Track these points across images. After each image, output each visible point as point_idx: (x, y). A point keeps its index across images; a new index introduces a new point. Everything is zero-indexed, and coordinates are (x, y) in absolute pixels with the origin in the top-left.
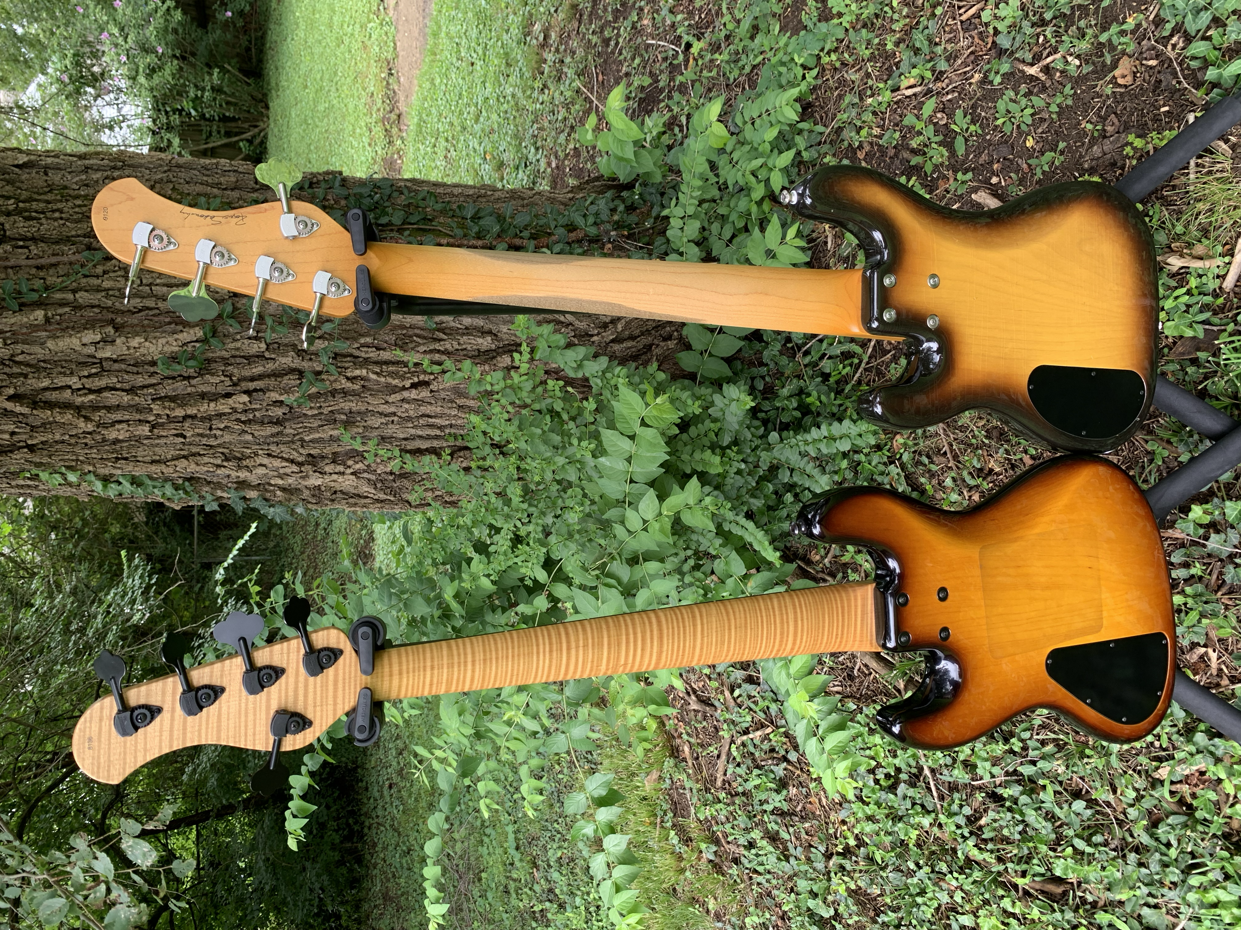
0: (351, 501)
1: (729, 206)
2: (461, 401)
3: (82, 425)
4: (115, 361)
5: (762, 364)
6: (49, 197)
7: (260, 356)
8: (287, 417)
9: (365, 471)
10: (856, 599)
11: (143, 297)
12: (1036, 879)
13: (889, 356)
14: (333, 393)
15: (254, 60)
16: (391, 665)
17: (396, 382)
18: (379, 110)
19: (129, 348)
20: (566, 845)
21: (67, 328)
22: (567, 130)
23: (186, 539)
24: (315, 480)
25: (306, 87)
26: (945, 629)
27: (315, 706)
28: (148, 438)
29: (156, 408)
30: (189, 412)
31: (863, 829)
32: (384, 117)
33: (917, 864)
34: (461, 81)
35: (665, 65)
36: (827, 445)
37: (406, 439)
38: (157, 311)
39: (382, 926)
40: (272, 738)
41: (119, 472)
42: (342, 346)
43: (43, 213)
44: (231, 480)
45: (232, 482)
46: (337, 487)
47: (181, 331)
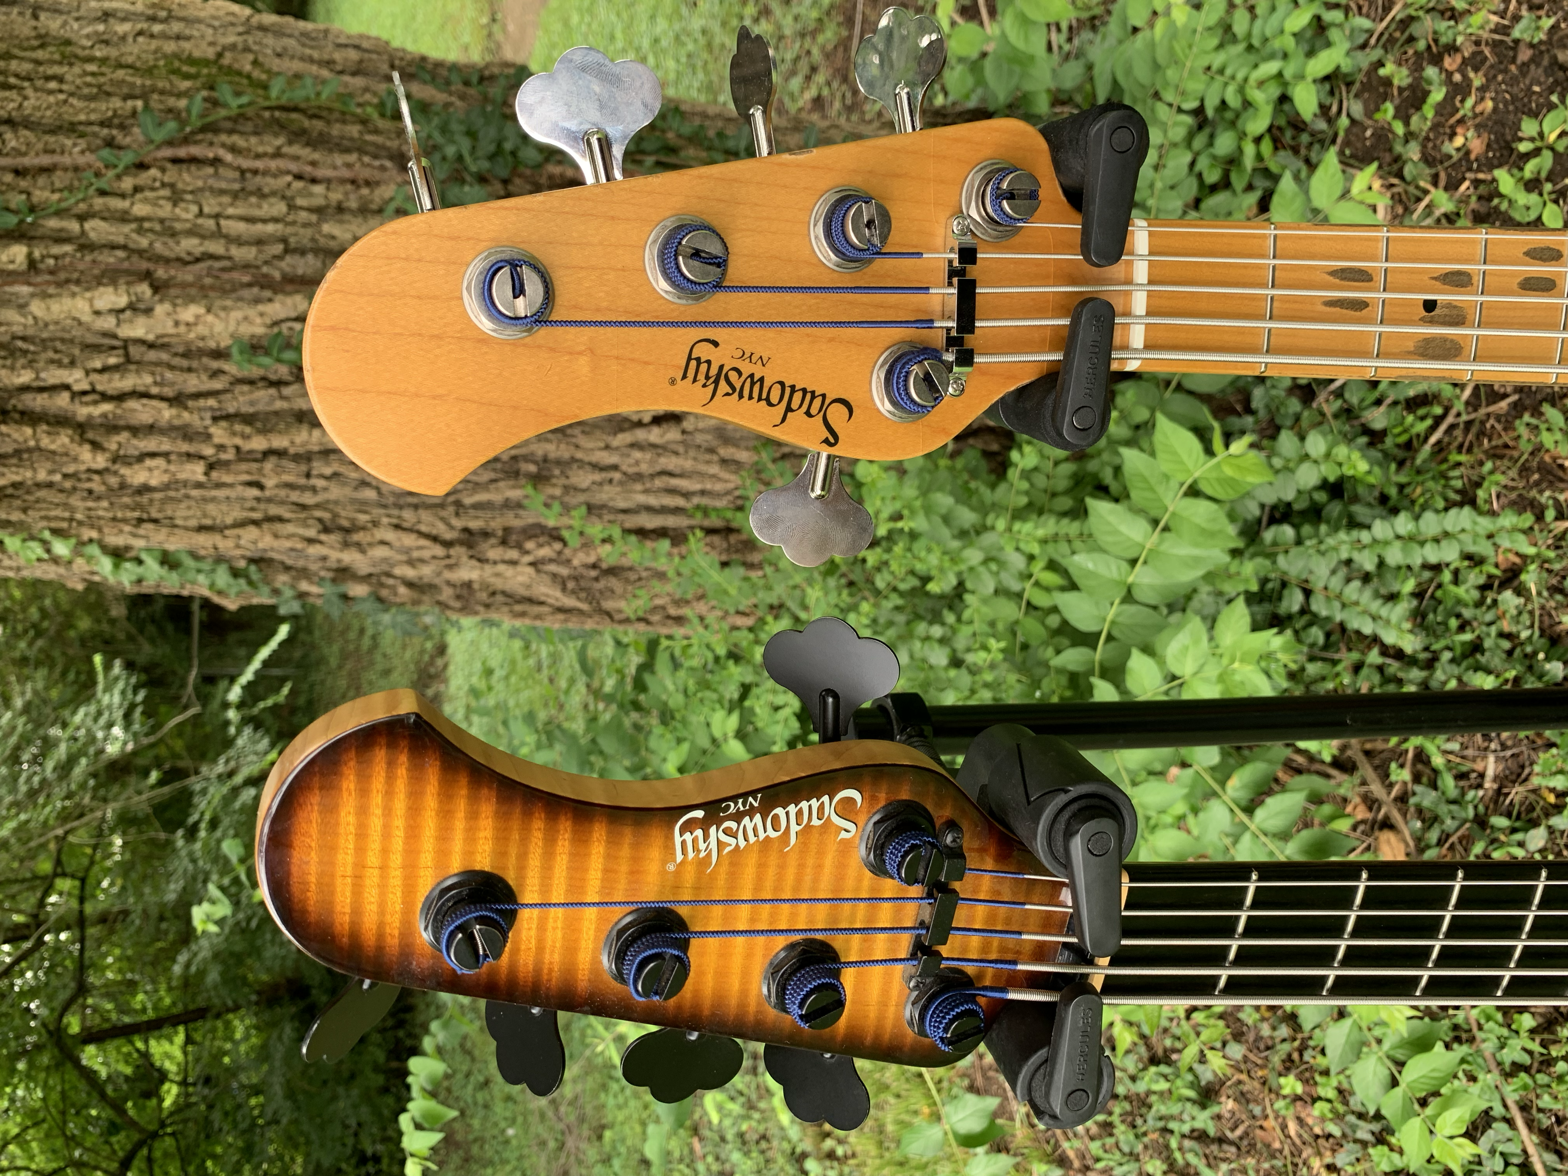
0: (518, 608)
3: (87, 456)
4: (151, 346)
6: (40, 54)
9: (551, 561)
11: (204, 237)
13: (1503, 404)
19: (176, 324)
21: (68, 280)
23: (182, 642)
24: (469, 572)
28: (199, 485)
29: (219, 433)
30: (275, 444)
36: (1403, 551)
37: (625, 511)
38: (230, 263)
41: (140, 543)
43: (30, 79)
44: (328, 564)
45: (329, 570)
46: (499, 584)
47: (270, 300)
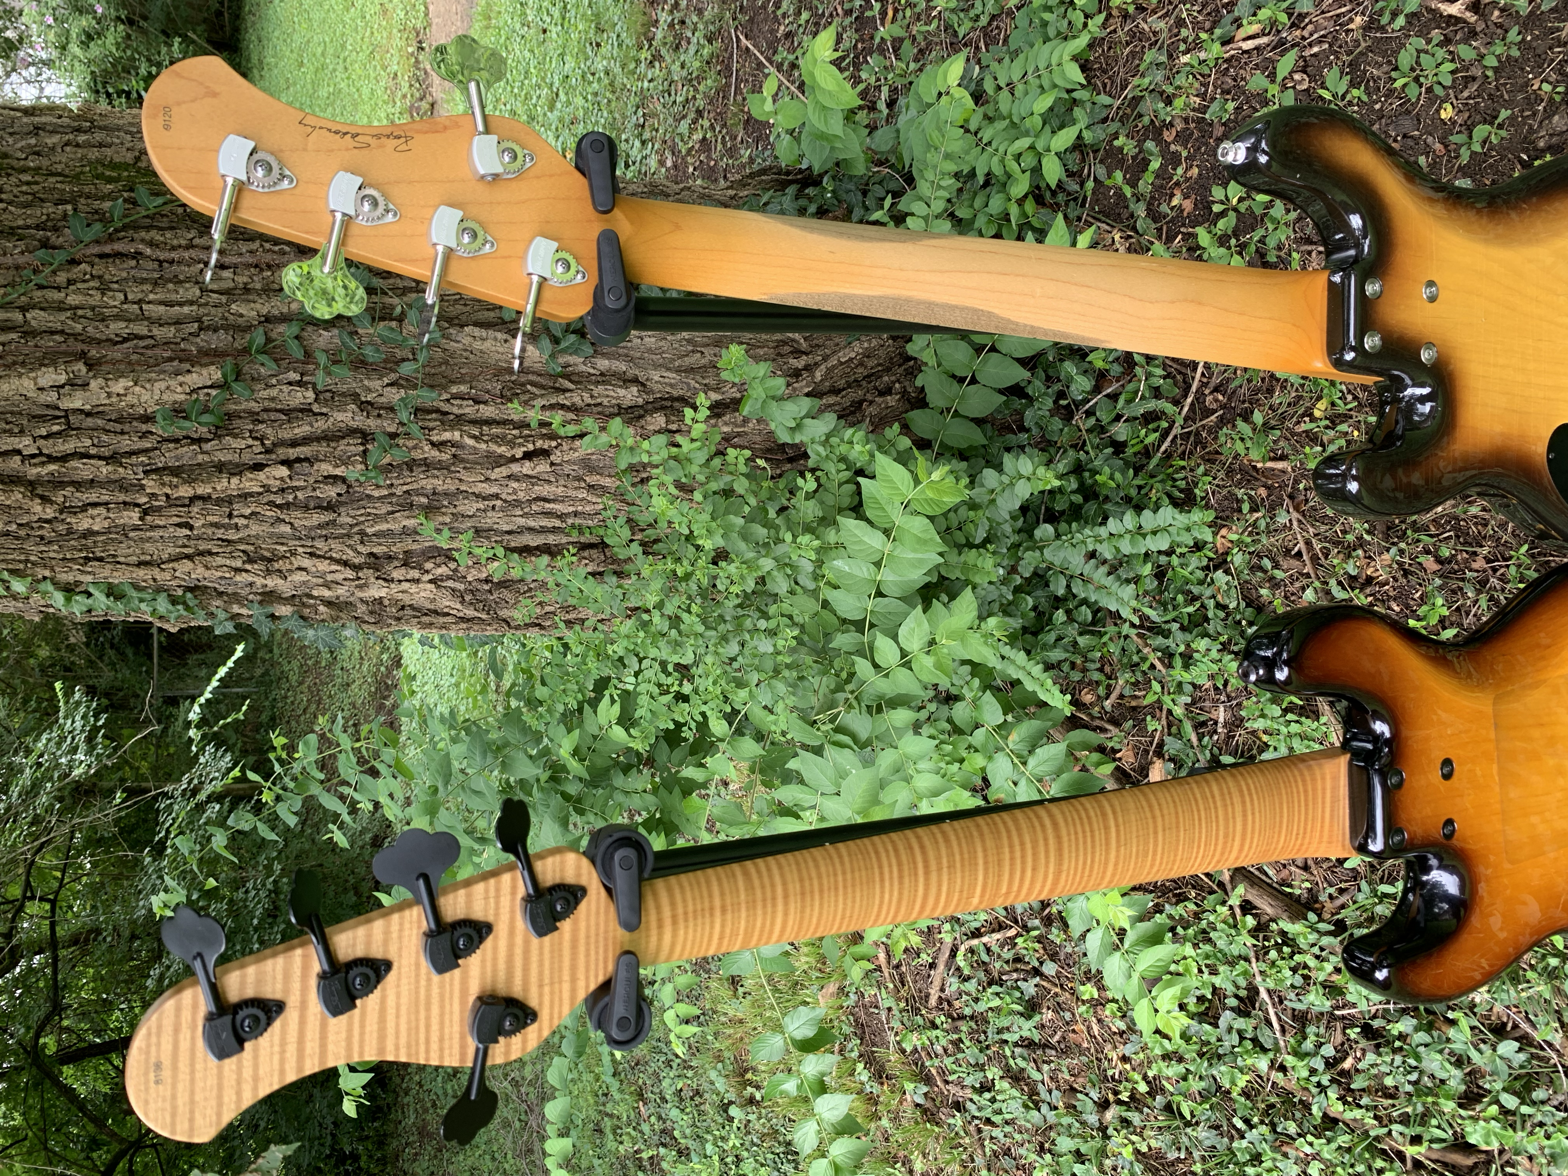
0: (426, 620)
1: (972, 206)
2: (591, 479)
3: (38, 509)
4: (88, 414)
5: (1023, 429)
7: (306, 411)
8: (343, 499)
9: (449, 578)
10: (1323, 779)
11: (129, 320)
12: (1434, 1146)
13: (1213, 418)
14: (411, 465)
15: (228, 29)
16: (658, 908)
17: (502, 450)
18: (404, 96)
19: (109, 395)
20: (690, 1074)
21: (15, 363)
22: (692, 115)
23: (142, 665)
24: (377, 591)
25: (301, 64)
26: (1449, 822)
27: (541, 986)
28: (136, 528)
29: (151, 485)
30: (200, 491)
31: (1160, 1071)
32: (412, 106)
33: (1247, 1121)
34: (528, 55)
35: (848, 21)
36: (1132, 542)
37: (509, 533)
38: (152, 342)
39: (419, 1170)
40: (472, 1044)
41: (89, 578)
42: (426, 397)
44: (254, 590)
45: (256, 594)
46: (407, 599)
47: (189, 371)
